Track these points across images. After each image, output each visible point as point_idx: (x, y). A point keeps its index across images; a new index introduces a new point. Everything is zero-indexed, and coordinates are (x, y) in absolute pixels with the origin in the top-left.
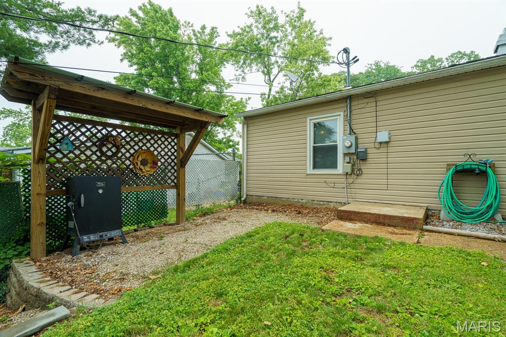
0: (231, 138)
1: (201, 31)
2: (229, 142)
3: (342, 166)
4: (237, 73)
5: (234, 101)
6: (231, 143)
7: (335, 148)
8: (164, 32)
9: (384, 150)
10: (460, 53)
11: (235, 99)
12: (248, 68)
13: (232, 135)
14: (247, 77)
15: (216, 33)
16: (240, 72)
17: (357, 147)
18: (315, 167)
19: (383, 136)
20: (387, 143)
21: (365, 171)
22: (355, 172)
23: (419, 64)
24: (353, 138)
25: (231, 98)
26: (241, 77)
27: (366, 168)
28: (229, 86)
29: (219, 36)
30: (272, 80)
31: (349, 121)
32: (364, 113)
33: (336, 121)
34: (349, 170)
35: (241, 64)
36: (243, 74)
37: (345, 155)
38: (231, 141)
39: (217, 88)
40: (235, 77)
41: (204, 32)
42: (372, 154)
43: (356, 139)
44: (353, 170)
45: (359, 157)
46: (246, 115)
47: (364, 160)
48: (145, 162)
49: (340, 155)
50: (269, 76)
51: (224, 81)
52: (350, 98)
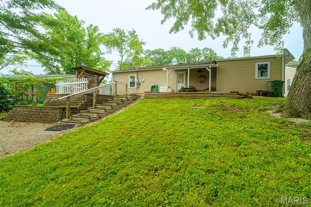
1: (90, 26)
3: (136, 86)
4: (108, 50)
7: (135, 82)
8: (74, 28)
9: (143, 83)
10: (207, 48)
12: (113, 48)
14: (112, 52)
15: (97, 29)
16: (109, 49)
17: (139, 82)
18: (130, 86)
19: (143, 80)
21: (140, 87)
23: (192, 51)
24: (138, 80)
25: (103, 58)
26: (109, 52)
28: (103, 54)
29: (99, 31)
30: (123, 55)
31: (137, 76)
32: (140, 75)
33: (135, 75)
34: (137, 87)
35: (109, 46)
36: (110, 51)
37: (137, 84)
39: (97, 54)
41: (92, 27)
42: (141, 84)
43: (139, 80)
45: (139, 84)
46: (113, 72)
47: (140, 85)
48: (92, 82)
49: (136, 84)
50: (122, 53)
51: (101, 51)
52: (138, 71)
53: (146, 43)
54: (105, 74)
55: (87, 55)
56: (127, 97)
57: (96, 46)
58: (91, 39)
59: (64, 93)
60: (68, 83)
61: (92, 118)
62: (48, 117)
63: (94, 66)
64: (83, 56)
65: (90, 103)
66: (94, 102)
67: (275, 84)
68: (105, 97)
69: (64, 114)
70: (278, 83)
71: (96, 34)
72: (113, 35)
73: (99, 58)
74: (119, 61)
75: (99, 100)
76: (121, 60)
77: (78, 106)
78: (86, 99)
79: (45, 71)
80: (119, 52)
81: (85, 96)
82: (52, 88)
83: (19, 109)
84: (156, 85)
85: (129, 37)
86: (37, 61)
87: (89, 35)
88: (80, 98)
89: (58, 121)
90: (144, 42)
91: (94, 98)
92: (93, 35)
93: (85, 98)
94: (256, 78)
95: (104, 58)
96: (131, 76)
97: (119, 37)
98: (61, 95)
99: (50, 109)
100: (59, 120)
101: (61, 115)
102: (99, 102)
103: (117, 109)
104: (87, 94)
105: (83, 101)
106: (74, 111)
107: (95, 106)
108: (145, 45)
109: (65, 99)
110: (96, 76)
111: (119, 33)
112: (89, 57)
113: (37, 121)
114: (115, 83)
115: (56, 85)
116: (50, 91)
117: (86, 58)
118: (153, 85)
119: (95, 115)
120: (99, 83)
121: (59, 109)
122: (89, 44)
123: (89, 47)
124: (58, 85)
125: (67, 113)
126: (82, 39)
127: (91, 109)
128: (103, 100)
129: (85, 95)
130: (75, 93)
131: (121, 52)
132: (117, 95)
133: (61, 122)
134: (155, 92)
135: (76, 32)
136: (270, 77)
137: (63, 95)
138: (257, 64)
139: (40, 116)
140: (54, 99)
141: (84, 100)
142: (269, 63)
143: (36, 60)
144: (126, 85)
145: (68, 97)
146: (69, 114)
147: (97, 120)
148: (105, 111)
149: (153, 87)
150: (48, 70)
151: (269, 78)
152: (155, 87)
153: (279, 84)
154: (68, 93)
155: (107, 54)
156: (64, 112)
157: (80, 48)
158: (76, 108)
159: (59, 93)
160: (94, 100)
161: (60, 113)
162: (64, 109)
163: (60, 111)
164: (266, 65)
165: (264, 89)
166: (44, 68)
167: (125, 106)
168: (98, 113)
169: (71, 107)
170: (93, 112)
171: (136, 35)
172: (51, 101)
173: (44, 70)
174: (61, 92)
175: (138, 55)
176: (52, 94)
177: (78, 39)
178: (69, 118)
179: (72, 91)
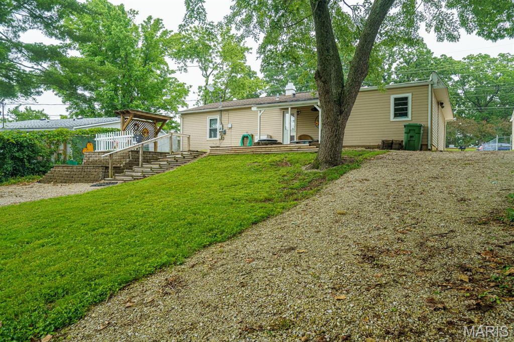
0: (174, 120)
1: (147, 21)
2: (171, 124)
3: (219, 137)
4: (180, 66)
5: (176, 83)
6: (173, 125)
7: (217, 129)
9: (230, 130)
11: (178, 81)
12: (189, 60)
13: (175, 116)
14: (188, 69)
15: (161, 25)
16: (182, 64)
17: (223, 129)
18: (210, 137)
19: (230, 126)
20: (231, 128)
22: (222, 139)
24: (221, 126)
25: (173, 80)
26: (183, 68)
27: (226, 137)
28: (173, 72)
29: (164, 27)
30: (208, 75)
31: (221, 119)
32: (225, 116)
33: (217, 117)
35: (183, 58)
36: (185, 67)
37: (220, 132)
38: (173, 122)
40: (178, 68)
41: (150, 22)
42: (227, 132)
43: (223, 126)
44: (222, 138)
45: (223, 133)
46: (182, 113)
47: (225, 134)
48: (145, 133)
49: (218, 133)
50: (206, 71)
51: (168, 68)
52: (221, 110)
53: (251, 49)
54: (166, 119)
55: (143, 78)
56: (182, 154)
57: (158, 59)
58: (150, 44)
59: (105, 150)
60: (110, 138)
61: (135, 176)
62: (91, 176)
63: (155, 98)
64: (136, 80)
65: (135, 161)
66: (140, 160)
67: (410, 130)
68: (156, 154)
69: (106, 174)
70: (415, 128)
71: (159, 34)
72: (188, 38)
73: (165, 81)
74: (200, 88)
75: (148, 158)
76: (205, 84)
77: (122, 165)
78: (131, 157)
79: (69, 111)
80: (200, 68)
81: (130, 153)
82: (88, 144)
83: (59, 170)
84: (250, 133)
85: (218, 40)
86: (55, 92)
87: (146, 38)
88: (124, 155)
89: (100, 180)
90: (249, 47)
91: (140, 155)
92: (153, 38)
93: (130, 155)
94: (391, 120)
95: (176, 79)
96: (210, 120)
97: (200, 42)
98: (102, 152)
99: (92, 168)
100: (102, 179)
101: (104, 174)
102: (147, 161)
103: (167, 169)
104: (132, 151)
105: (128, 160)
106: (118, 170)
107: (142, 165)
108: (251, 53)
109: (107, 158)
110: (151, 121)
111: (198, 34)
112: (145, 80)
113: (80, 181)
114: (170, 136)
115: (95, 139)
116: (86, 147)
117: (140, 83)
118: (245, 134)
119: (139, 174)
120: (156, 134)
121: (101, 168)
122: (146, 55)
123: (146, 60)
124: (98, 139)
125: (110, 171)
126: (133, 47)
127: (135, 168)
128: (152, 157)
129: (130, 151)
130: (118, 150)
131: (205, 69)
132: (173, 152)
133: (105, 180)
134: (248, 145)
135: (122, 36)
136: (412, 117)
137: (104, 153)
138: (392, 97)
139: (82, 176)
140: (94, 158)
141: (129, 158)
142: (409, 95)
143: (53, 91)
144: (188, 138)
145: (110, 155)
146: (112, 173)
147: (141, 179)
148: (151, 170)
149: (245, 137)
150: (75, 108)
151: (410, 119)
152: (247, 137)
153: (415, 130)
154: (110, 149)
155: (179, 72)
156: (107, 171)
157: (129, 64)
158: (119, 167)
159: (99, 151)
160: (140, 157)
161: (103, 172)
162: (107, 168)
163: (103, 169)
164: (406, 98)
165: (390, 138)
166: (68, 104)
167: (178, 165)
168: (143, 172)
169: (113, 166)
170: (137, 171)
171: (231, 34)
172: (91, 161)
173: (66, 108)
174: (101, 148)
175: (236, 73)
176: (89, 151)
177: (125, 49)
178: (112, 177)
179: (115, 148)
